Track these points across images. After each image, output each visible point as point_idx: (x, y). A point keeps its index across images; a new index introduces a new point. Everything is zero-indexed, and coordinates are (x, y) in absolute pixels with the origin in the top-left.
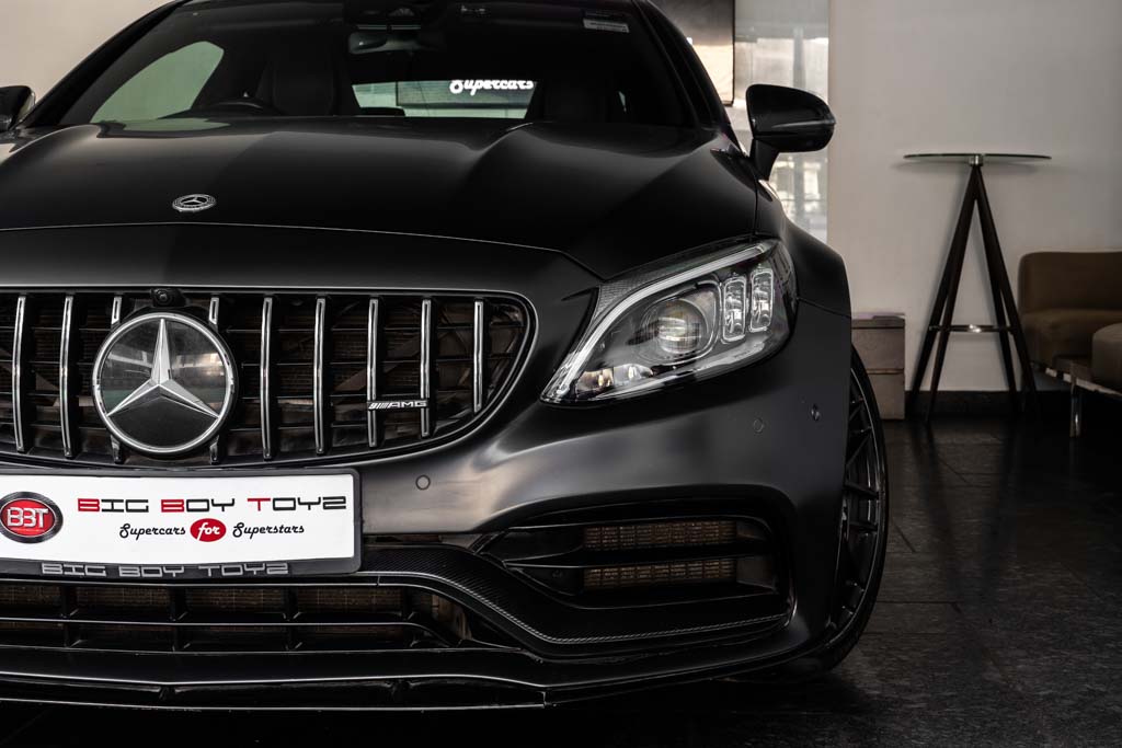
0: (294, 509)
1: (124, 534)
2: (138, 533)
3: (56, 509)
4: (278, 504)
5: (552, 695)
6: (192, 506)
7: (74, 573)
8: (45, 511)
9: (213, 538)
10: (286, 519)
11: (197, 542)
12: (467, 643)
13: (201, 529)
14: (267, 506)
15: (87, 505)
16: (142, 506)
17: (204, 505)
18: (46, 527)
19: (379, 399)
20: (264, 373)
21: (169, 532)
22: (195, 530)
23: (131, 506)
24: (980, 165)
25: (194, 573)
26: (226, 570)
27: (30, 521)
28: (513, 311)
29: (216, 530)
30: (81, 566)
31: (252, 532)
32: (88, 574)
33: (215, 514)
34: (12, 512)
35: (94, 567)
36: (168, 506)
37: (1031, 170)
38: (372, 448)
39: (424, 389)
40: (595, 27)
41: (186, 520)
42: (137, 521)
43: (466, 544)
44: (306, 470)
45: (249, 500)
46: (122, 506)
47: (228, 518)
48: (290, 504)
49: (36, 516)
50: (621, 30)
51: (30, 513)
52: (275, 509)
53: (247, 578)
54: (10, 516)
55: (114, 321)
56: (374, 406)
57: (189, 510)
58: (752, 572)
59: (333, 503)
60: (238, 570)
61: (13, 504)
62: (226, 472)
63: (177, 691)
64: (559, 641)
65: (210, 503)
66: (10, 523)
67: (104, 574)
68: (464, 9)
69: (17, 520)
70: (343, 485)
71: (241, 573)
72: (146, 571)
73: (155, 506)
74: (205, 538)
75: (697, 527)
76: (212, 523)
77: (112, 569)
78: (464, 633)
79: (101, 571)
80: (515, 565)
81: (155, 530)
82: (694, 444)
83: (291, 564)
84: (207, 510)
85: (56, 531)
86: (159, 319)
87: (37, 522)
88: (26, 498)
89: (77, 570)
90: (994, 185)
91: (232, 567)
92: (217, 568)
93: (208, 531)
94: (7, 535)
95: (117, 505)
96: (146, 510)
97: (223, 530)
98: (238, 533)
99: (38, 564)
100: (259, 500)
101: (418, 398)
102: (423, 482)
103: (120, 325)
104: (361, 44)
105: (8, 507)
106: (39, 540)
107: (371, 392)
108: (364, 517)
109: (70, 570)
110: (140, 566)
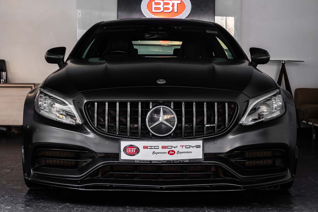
0: (190, 148)
1: (153, 153)
2: (156, 153)
3: (138, 148)
4: (187, 147)
5: (244, 188)
6: (168, 147)
7: (142, 162)
8: (136, 149)
9: (172, 154)
10: (188, 150)
11: (169, 155)
12: (222, 178)
13: (170, 152)
14: (184, 147)
15: (145, 147)
16: (158, 147)
17: (171, 147)
18: (136, 152)
19: (207, 124)
20: (183, 119)
21: (163, 153)
22: (169, 153)
23: (155, 147)
24: (285, 63)
25: (169, 162)
26: (176, 161)
27: (132, 151)
28: (232, 105)
29: (173, 152)
30: (144, 161)
31: (181, 153)
32: (145, 162)
33: (173, 149)
34: (128, 149)
35: (147, 161)
36: (163, 147)
37: (298, 65)
38: (205, 135)
39: (216, 122)
40: (209, 32)
41: (167, 150)
42: (156, 151)
43: (223, 156)
44: (193, 139)
45: (181, 146)
46: (153, 147)
47: (176, 150)
48: (189, 147)
49: (133, 150)
50: (216, 33)
51: (132, 149)
52: (186, 148)
53: (180, 163)
54: (127, 150)
55: (151, 107)
56: (206, 126)
57: (168, 148)
58: (278, 163)
59: (198, 147)
60: (178, 161)
61: (128, 148)
62: (176, 140)
63: (163, 188)
64: (244, 177)
65: (172, 147)
66: (127, 152)
67: (149, 162)
68: (176, 28)
69: (129, 151)
70: (200, 143)
71: (179, 162)
72: (158, 162)
73: (160, 147)
74: (171, 154)
75: (265, 153)
76: (173, 151)
77: (151, 161)
78: (222, 175)
79: (148, 162)
80: (233, 161)
81: (160, 153)
82: (264, 134)
83: (189, 160)
84: (171, 148)
85: (138, 153)
86: (161, 107)
87: (134, 151)
88: (131, 146)
89: (143, 161)
90: (288, 68)
91: (177, 161)
92: (173, 161)
93: (172, 153)
94: (126, 154)
95: (152, 147)
96: (158, 148)
97: (175, 152)
98: (178, 153)
99: (134, 160)
100: (182, 146)
101: (215, 124)
102: (216, 142)
103: (152, 109)
104: (148, 36)
105: (127, 148)
106: (134, 155)
107: (205, 123)
108: (204, 150)
109: (141, 161)
110: (157, 161)
